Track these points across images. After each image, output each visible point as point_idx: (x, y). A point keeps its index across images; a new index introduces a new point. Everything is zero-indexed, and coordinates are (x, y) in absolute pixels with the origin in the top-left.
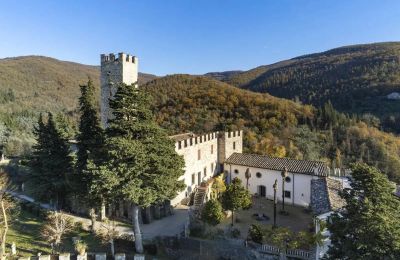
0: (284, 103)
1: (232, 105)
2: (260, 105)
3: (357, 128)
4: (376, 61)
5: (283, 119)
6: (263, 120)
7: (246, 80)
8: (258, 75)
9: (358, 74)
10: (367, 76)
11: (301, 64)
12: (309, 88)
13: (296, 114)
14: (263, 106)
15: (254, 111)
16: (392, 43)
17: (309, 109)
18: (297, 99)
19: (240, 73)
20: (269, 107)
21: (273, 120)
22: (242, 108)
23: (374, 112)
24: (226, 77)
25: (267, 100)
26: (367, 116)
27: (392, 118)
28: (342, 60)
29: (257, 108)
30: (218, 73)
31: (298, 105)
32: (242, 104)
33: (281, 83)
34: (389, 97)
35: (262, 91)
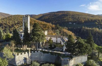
0: (48, 24)
2: (43, 24)
3: (63, 30)
4: (67, 15)
5: (48, 28)
6: (44, 28)
8: (40, 16)
9: (63, 18)
10: (65, 18)
11: (51, 14)
12: (53, 20)
13: (51, 27)
15: (41, 26)
16: (70, 11)
17: (54, 26)
20: (45, 25)
21: (46, 28)
23: (66, 27)
26: (65, 27)
27: (70, 28)
28: (60, 14)
31: (51, 24)
34: (69, 23)
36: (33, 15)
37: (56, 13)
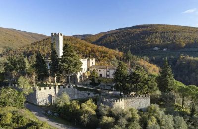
0: (111, 51)
1: (88, 51)
2: (101, 51)
3: (139, 61)
4: (151, 33)
5: (110, 57)
6: (102, 58)
7: (94, 40)
8: (100, 37)
9: (143, 38)
10: (146, 40)
11: (120, 32)
12: (123, 44)
13: (116, 55)
14: (102, 52)
15: (98, 54)
16: (159, 25)
17: (121, 53)
18: (117, 49)
19: (91, 36)
20: (105, 52)
21: (106, 58)
22: (93, 53)
23: (148, 55)
24: (84, 37)
25: (104, 49)
26: (145, 57)
27: (154, 58)
28: (138, 31)
29: (99, 53)
30: (80, 35)
31: (117, 52)
32: (92, 51)
33: (110, 41)
34: (154, 49)
35: (101, 45)
36: (87, 35)
37: (129, 31)
